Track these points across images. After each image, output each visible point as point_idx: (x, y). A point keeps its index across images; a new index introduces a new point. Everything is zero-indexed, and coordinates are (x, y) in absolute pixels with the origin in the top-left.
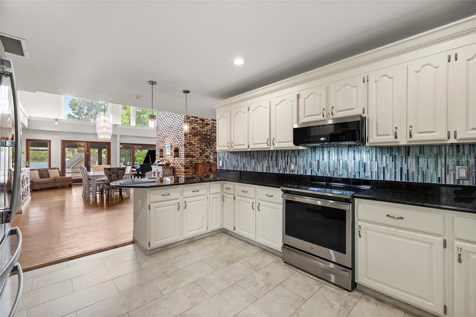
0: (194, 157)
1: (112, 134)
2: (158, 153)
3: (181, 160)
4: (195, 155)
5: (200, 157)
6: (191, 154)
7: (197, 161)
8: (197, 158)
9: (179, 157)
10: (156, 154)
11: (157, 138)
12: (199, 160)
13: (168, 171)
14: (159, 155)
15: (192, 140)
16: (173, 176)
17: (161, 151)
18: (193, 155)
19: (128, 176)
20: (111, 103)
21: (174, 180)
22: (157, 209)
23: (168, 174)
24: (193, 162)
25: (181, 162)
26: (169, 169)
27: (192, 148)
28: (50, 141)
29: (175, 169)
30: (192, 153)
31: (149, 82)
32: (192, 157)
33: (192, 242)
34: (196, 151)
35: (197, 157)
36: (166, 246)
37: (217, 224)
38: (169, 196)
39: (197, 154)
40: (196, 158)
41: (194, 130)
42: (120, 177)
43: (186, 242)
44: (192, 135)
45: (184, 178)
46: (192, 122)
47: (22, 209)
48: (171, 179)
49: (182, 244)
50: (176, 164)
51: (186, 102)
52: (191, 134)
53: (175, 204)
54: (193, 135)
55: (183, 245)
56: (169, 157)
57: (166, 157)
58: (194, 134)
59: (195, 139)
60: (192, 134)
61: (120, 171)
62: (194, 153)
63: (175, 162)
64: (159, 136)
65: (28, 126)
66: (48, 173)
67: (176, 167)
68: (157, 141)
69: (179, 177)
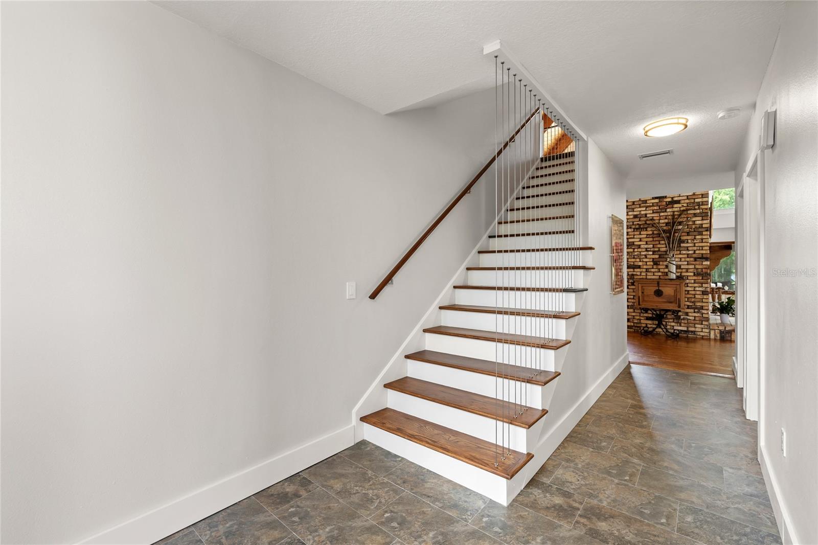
0: (639, 267)
4: (640, 264)
5: (653, 268)
6: (632, 263)
7: (646, 275)
8: (646, 269)
12: (648, 274)
15: (634, 238)
18: (636, 264)
24: (635, 277)
27: (634, 251)
30: (633, 260)
32: (634, 268)
34: (643, 257)
35: (645, 267)
39: (646, 262)
40: (644, 270)
41: (638, 219)
44: (634, 229)
46: (633, 207)
52: (631, 228)
54: (637, 229)
58: (637, 227)
59: (640, 234)
60: (633, 227)
62: (638, 260)
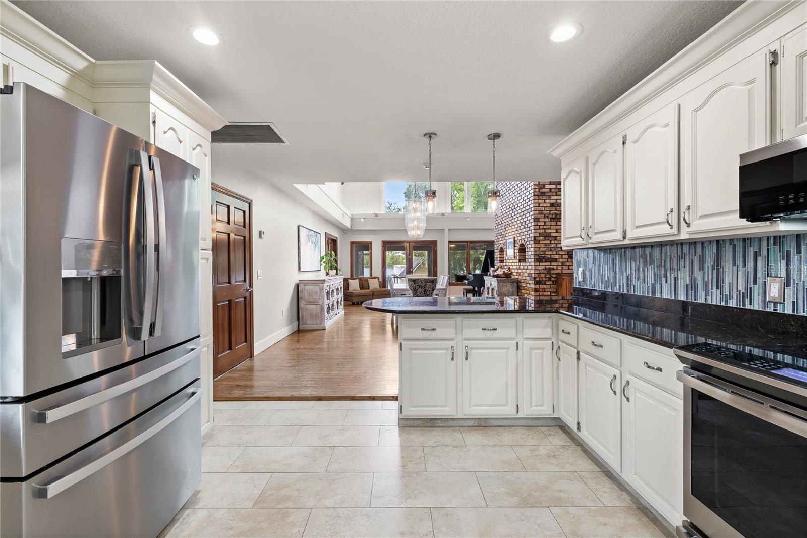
0: (555, 260)
1: (425, 228)
2: (497, 255)
3: (530, 268)
4: (557, 257)
5: (568, 262)
6: (549, 256)
7: (562, 269)
8: (562, 262)
9: (526, 262)
10: (495, 257)
11: (496, 230)
12: (564, 268)
13: (508, 287)
14: (498, 259)
15: (550, 229)
16: (518, 296)
17: (502, 251)
18: (553, 257)
19: (441, 291)
20: (437, 182)
21: (520, 303)
22: (413, 352)
23: (507, 292)
24: (552, 272)
25: (528, 271)
26: (510, 283)
27: (551, 243)
28: (371, 243)
29: (520, 284)
30: (550, 253)
31: (425, 135)
32: (551, 262)
33: (483, 427)
34: (560, 249)
35: (561, 260)
36: (431, 419)
37: (542, 405)
38: (434, 331)
39: (562, 255)
40: (560, 264)
41: (554, 209)
42: (428, 293)
43: (471, 423)
44: (551, 218)
45: (533, 301)
46: (550, 194)
47: (326, 325)
48: (515, 301)
49: (464, 425)
50: (521, 274)
51: (494, 157)
52: (548, 217)
53: (447, 349)
54: (553, 219)
55: (464, 427)
56: (511, 261)
57: (508, 261)
58: (554, 216)
59: (557, 225)
60: (550, 216)
61: (428, 284)
62: (555, 253)
63: (520, 271)
64: (499, 226)
65: (351, 227)
66: (368, 284)
67: (522, 281)
68: (496, 235)
69: (525, 299)
